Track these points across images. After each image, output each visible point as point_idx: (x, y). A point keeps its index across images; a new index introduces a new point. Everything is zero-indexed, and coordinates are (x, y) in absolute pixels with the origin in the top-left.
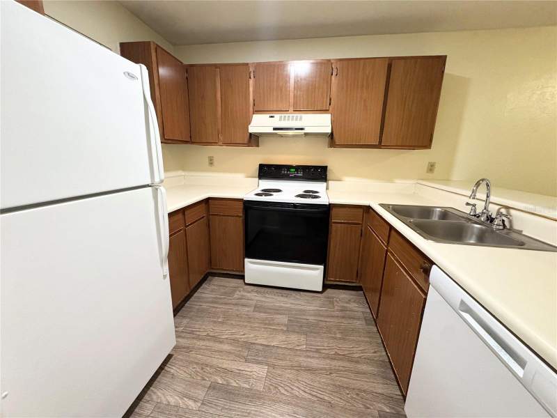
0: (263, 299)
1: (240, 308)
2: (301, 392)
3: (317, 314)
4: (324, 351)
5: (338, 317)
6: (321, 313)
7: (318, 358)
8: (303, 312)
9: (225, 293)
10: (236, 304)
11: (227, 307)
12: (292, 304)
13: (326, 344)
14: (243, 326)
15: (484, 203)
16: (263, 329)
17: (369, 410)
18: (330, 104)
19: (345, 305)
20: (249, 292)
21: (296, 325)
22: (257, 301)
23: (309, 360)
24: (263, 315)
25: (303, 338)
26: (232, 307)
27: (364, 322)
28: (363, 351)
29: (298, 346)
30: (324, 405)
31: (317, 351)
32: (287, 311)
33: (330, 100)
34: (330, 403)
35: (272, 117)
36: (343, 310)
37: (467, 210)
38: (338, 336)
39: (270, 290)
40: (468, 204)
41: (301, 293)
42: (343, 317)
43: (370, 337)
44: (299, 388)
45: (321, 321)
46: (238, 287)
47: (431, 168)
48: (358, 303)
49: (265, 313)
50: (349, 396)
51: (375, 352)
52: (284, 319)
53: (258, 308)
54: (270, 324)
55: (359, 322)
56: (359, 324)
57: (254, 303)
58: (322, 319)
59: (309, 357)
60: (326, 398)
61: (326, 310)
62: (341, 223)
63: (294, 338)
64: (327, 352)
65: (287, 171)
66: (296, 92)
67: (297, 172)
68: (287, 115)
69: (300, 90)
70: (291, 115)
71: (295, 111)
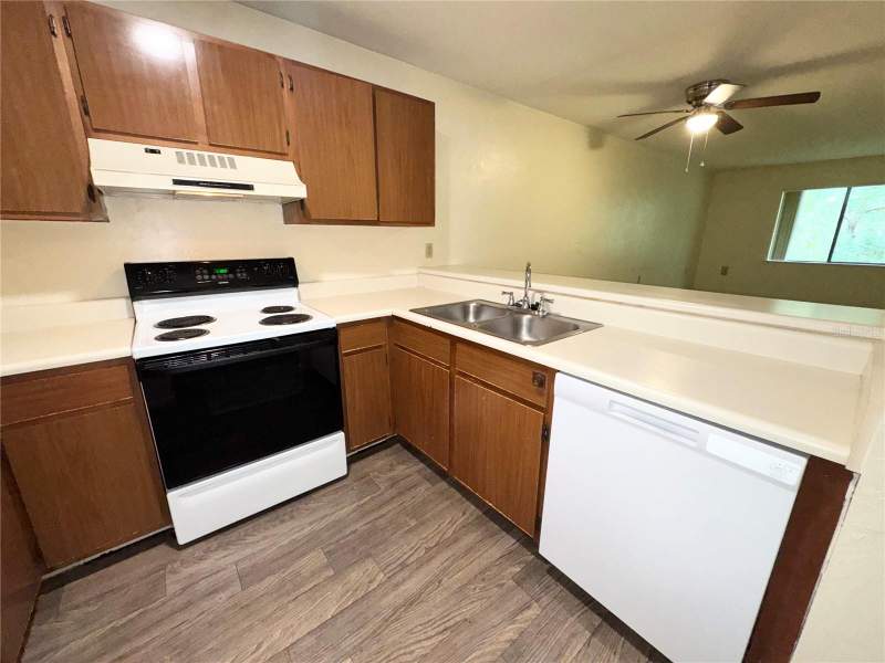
0: (249, 551)
1: (205, 605)
2: (425, 644)
3: (363, 513)
4: (412, 559)
5: (393, 498)
6: (367, 507)
7: (410, 577)
8: (338, 525)
9: (134, 604)
10: (189, 604)
11: (165, 627)
12: (311, 524)
13: (406, 548)
14: (244, 631)
15: (523, 291)
16: (291, 606)
17: (505, 586)
18: (288, 144)
19: (390, 475)
20: (201, 559)
21: (344, 553)
22: (236, 563)
23: (403, 588)
24: (271, 581)
25: (370, 565)
26: (180, 618)
27: (429, 485)
28: (452, 523)
29: (370, 582)
30: (462, 632)
31: (403, 566)
32: (311, 542)
33: (288, 134)
34: (466, 620)
35: (153, 151)
36: (394, 483)
38: (413, 523)
39: (249, 526)
42: (400, 494)
43: (447, 499)
44: (420, 641)
45: (376, 519)
46: (163, 567)
47: (429, 251)
48: (403, 463)
49: (272, 573)
50: (478, 590)
51: (464, 514)
52: (316, 558)
53: (248, 577)
54: (297, 587)
55: (423, 488)
56: (424, 490)
57: (231, 571)
58: (376, 515)
59: (397, 585)
60: (458, 619)
61: (372, 499)
62: (357, 352)
63: (355, 575)
64: (416, 556)
65: (210, 274)
66: (208, 104)
67: (235, 273)
68: (195, 153)
69: (219, 103)
70: (206, 154)
71: (214, 146)
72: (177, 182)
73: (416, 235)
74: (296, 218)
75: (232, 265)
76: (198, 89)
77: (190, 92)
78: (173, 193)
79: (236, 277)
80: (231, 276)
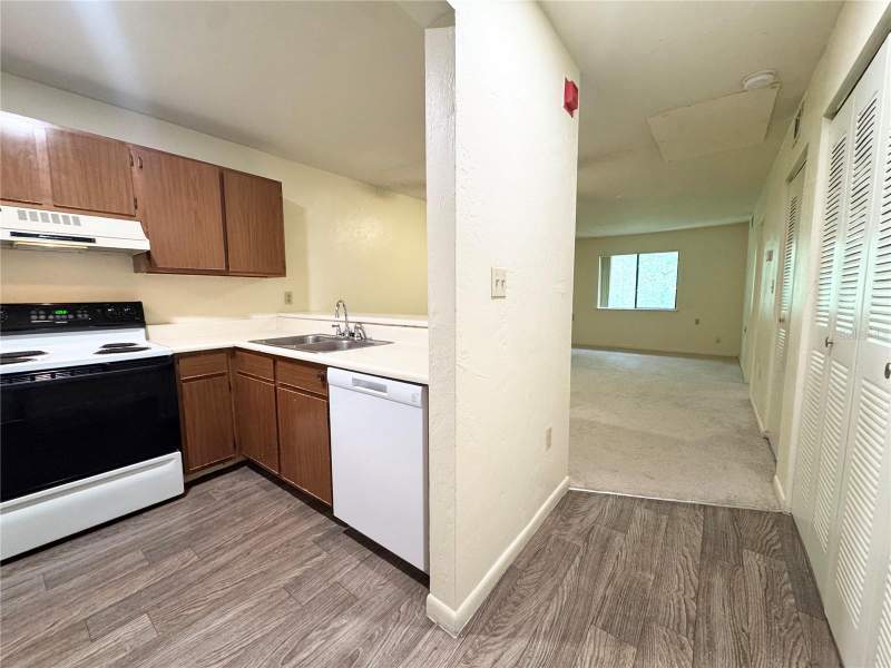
0: (61, 563)
2: (220, 592)
3: (193, 519)
4: (228, 543)
5: (226, 505)
6: (198, 515)
7: (223, 554)
12: (135, 535)
14: (42, 617)
15: (345, 323)
18: (136, 207)
19: (230, 489)
22: (44, 574)
24: (79, 580)
25: (187, 553)
28: (275, 514)
29: (184, 563)
30: (255, 579)
31: (219, 548)
32: (132, 547)
33: (136, 200)
34: (262, 572)
36: (229, 495)
37: (333, 332)
38: (239, 519)
40: (333, 326)
41: (145, 514)
42: (234, 501)
43: (276, 499)
44: (217, 591)
45: (204, 522)
47: (288, 298)
48: (245, 479)
49: (83, 574)
50: (280, 553)
51: (289, 506)
53: (54, 581)
54: (108, 578)
55: (257, 495)
57: (37, 580)
58: (205, 519)
59: (206, 562)
61: (205, 509)
62: (197, 379)
63: (170, 561)
64: (232, 541)
65: (47, 315)
66: (55, 175)
67: (75, 315)
68: (39, 212)
69: (67, 173)
70: (50, 213)
71: (58, 207)
72: (13, 234)
73: (272, 284)
74: (143, 268)
75: (72, 308)
76: (46, 163)
77: (38, 164)
78: (11, 244)
79: (76, 317)
80: (71, 317)
